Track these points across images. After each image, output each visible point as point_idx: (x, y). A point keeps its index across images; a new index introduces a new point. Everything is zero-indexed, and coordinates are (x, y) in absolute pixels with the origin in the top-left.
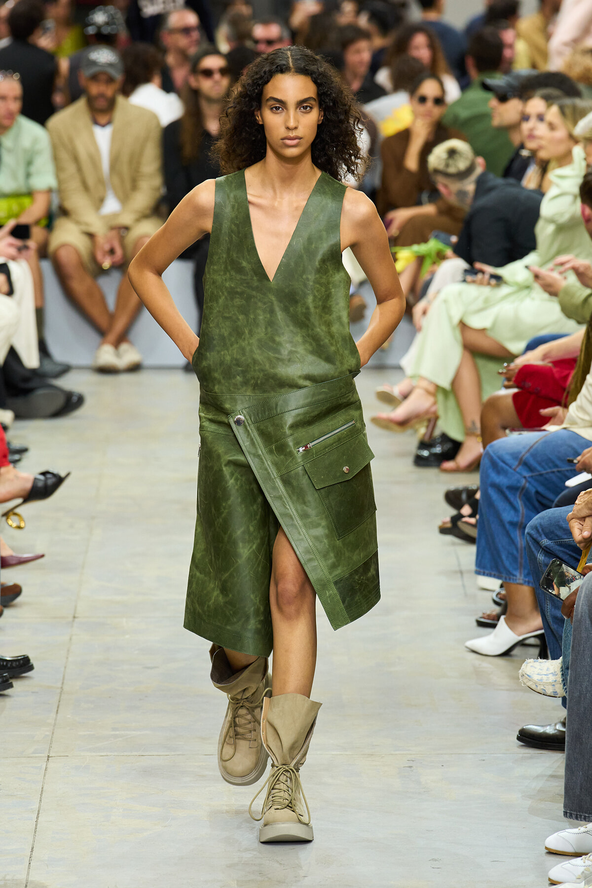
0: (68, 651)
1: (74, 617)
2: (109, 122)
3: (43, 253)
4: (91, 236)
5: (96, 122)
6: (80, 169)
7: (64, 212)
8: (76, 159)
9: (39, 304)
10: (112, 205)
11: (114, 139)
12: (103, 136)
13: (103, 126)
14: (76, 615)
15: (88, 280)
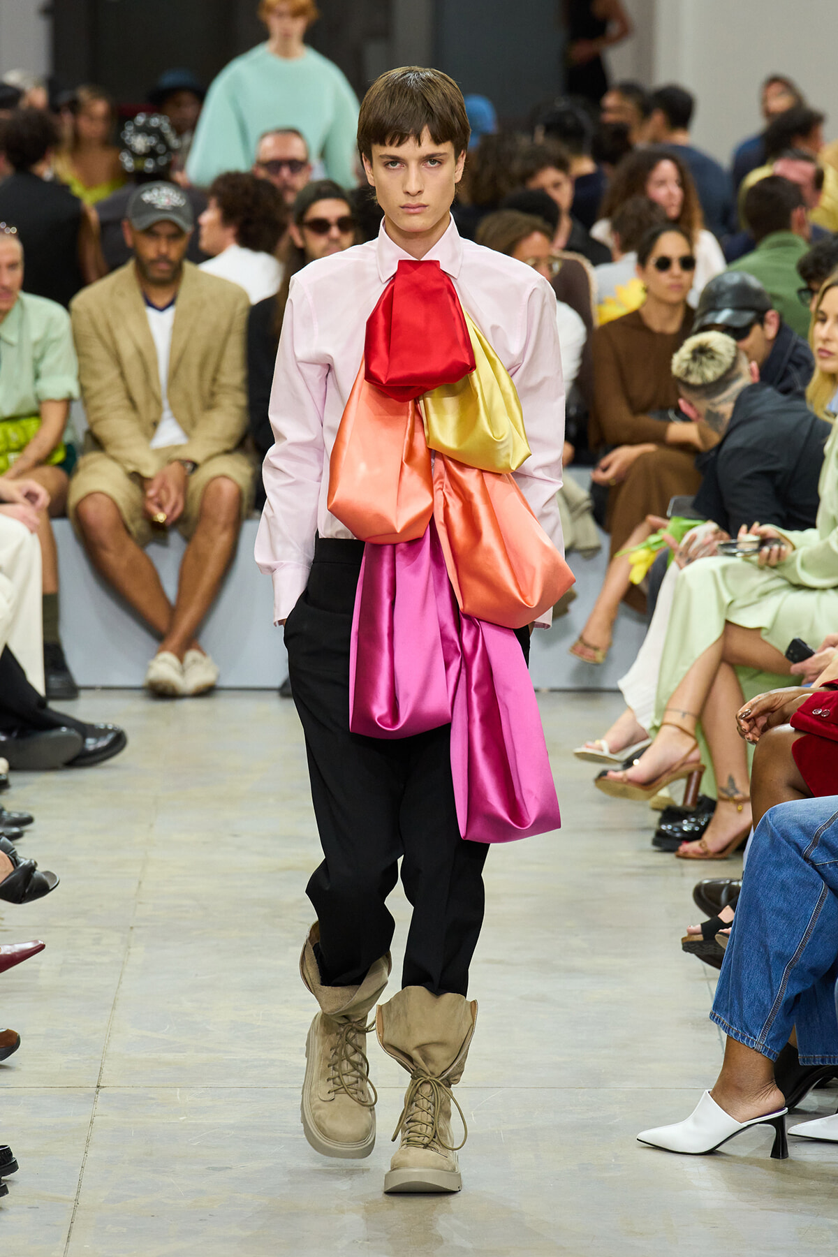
0: (88, 1141)
1: (98, 1087)
2: (172, 303)
3: (58, 508)
4: (138, 479)
5: (150, 304)
6: (122, 375)
7: (96, 443)
8: (117, 359)
9: (51, 589)
10: (169, 434)
11: (176, 329)
12: (161, 324)
13: (161, 309)
14: (101, 1085)
15: (132, 548)
